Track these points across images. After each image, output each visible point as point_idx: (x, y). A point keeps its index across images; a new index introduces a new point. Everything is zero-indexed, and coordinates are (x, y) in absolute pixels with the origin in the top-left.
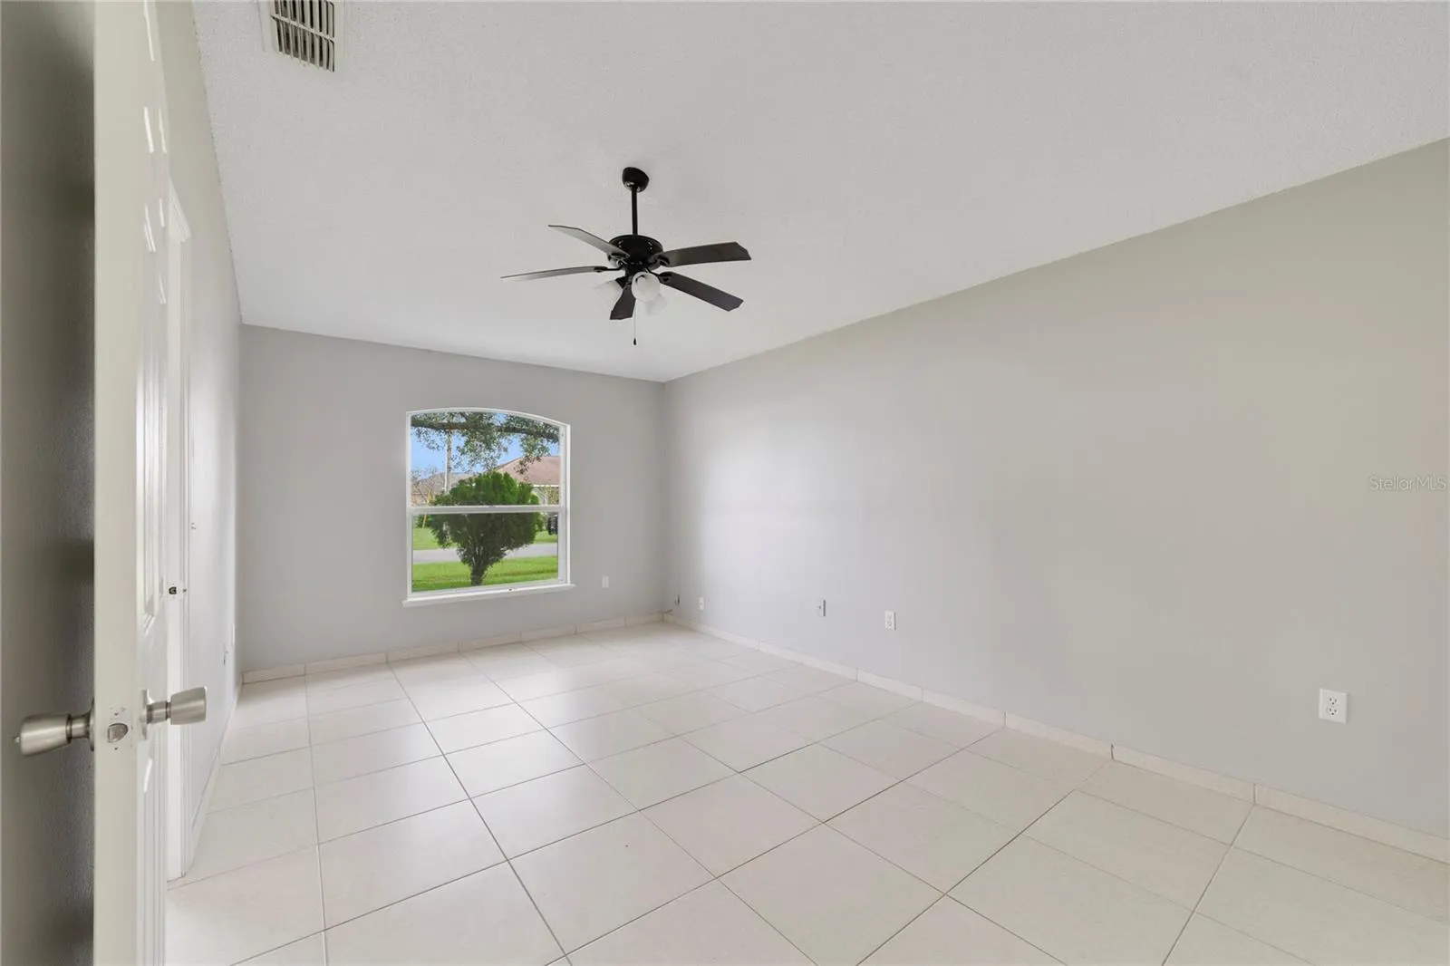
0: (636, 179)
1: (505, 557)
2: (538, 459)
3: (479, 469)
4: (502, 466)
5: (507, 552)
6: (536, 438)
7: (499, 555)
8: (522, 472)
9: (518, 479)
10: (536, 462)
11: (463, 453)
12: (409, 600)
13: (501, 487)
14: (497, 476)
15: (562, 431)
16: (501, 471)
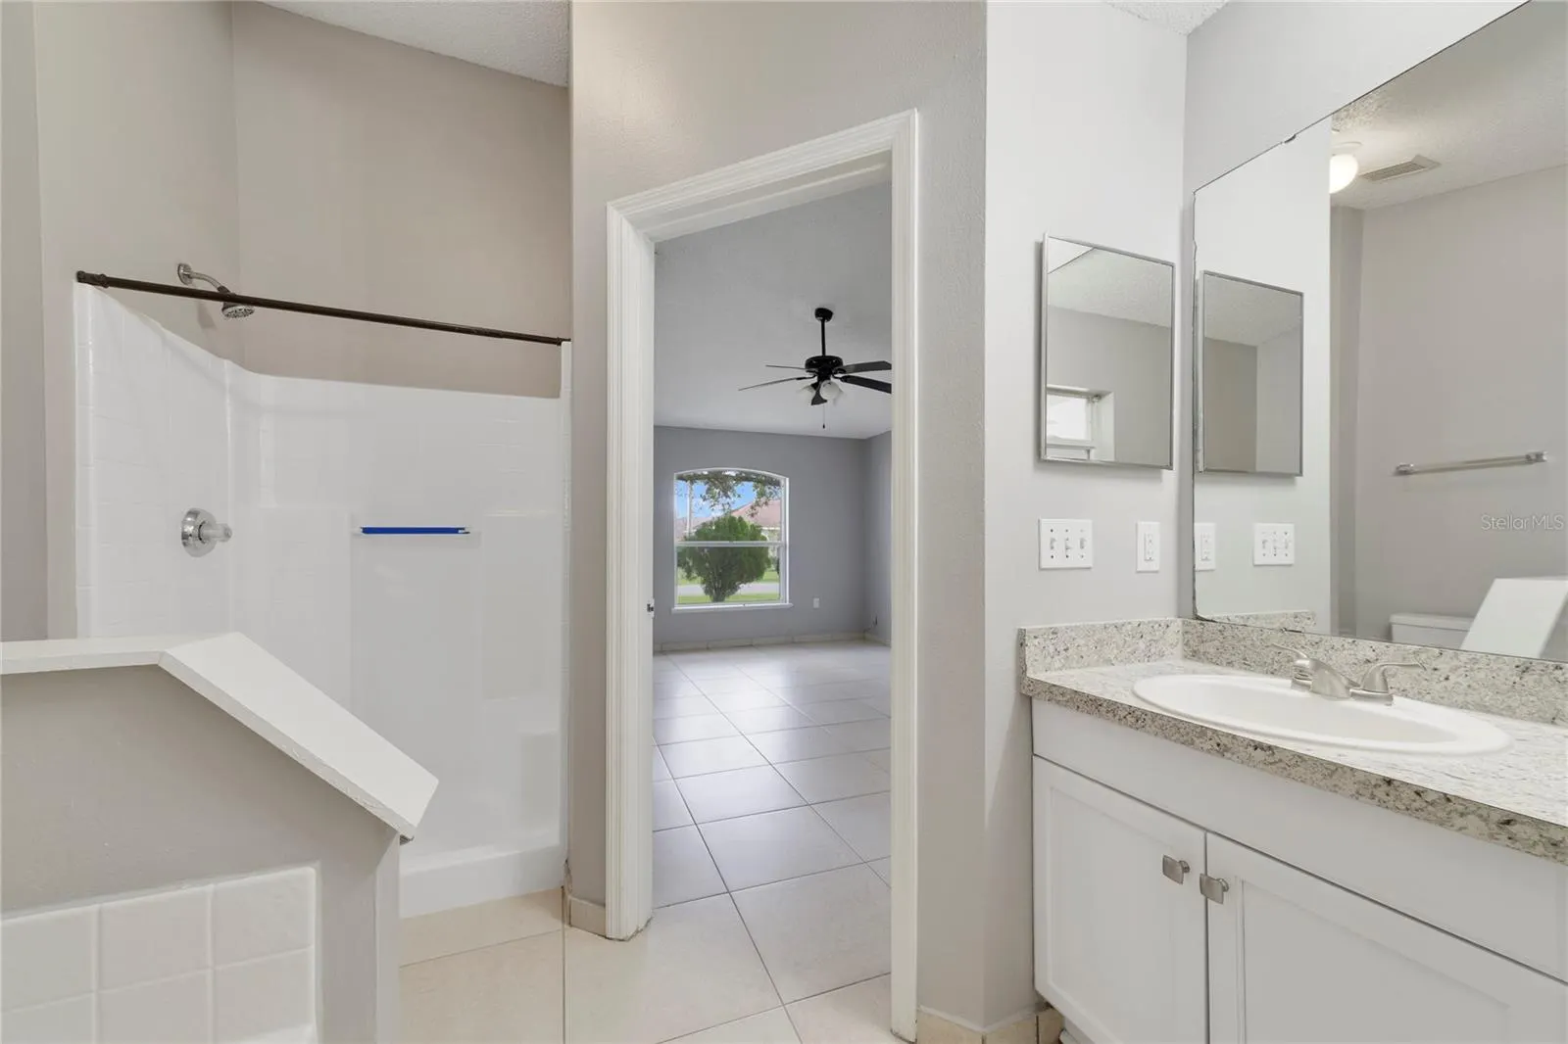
0: (824, 314)
1: (739, 591)
2: (766, 503)
3: (718, 513)
4: (737, 510)
5: (741, 586)
6: (764, 485)
7: (734, 588)
8: (752, 515)
9: (749, 521)
10: (764, 507)
11: (705, 499)
12: (676, 608)
13: (736, 528)
14: (733, 519)
15: (782, 483)
16: (736, 515)
